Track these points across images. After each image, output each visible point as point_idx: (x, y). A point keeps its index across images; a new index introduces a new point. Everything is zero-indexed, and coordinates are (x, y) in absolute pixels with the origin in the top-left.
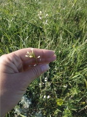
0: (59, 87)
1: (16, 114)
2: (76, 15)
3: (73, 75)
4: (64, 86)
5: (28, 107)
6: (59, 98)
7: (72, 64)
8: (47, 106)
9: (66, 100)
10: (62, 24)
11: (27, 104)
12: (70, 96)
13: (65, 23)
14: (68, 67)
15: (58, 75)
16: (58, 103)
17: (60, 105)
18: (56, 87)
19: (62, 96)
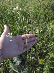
0: (40, 52)
1: (11, 68)
2: (52, 6)
3: (50, 43)
4: (44, 51)
5: (19, 64)
6: (41, 59)
7: (49, 36)
8: (32, 64)
9: (45, 61)
10: (42, 11)
11: (18, 62)
12: (48, 58)
13: (44, 11)
14: (47, 39)
15: (40, 43)
16: (40, 63)
17: (41, 64)
18: (38, 51)
19: (43, 58)
